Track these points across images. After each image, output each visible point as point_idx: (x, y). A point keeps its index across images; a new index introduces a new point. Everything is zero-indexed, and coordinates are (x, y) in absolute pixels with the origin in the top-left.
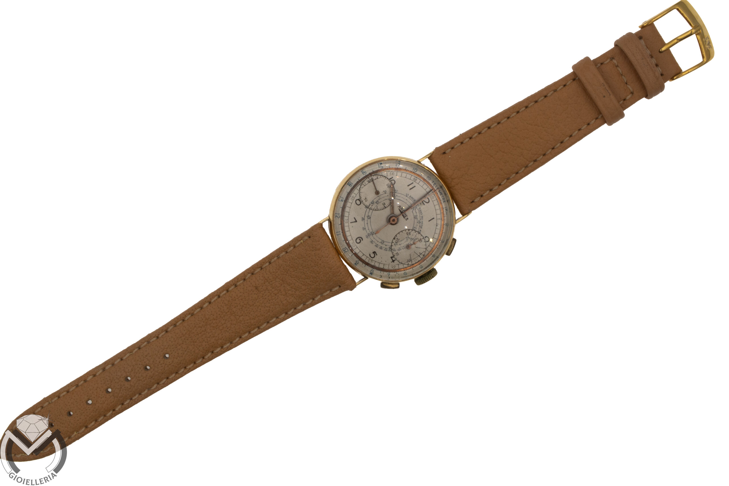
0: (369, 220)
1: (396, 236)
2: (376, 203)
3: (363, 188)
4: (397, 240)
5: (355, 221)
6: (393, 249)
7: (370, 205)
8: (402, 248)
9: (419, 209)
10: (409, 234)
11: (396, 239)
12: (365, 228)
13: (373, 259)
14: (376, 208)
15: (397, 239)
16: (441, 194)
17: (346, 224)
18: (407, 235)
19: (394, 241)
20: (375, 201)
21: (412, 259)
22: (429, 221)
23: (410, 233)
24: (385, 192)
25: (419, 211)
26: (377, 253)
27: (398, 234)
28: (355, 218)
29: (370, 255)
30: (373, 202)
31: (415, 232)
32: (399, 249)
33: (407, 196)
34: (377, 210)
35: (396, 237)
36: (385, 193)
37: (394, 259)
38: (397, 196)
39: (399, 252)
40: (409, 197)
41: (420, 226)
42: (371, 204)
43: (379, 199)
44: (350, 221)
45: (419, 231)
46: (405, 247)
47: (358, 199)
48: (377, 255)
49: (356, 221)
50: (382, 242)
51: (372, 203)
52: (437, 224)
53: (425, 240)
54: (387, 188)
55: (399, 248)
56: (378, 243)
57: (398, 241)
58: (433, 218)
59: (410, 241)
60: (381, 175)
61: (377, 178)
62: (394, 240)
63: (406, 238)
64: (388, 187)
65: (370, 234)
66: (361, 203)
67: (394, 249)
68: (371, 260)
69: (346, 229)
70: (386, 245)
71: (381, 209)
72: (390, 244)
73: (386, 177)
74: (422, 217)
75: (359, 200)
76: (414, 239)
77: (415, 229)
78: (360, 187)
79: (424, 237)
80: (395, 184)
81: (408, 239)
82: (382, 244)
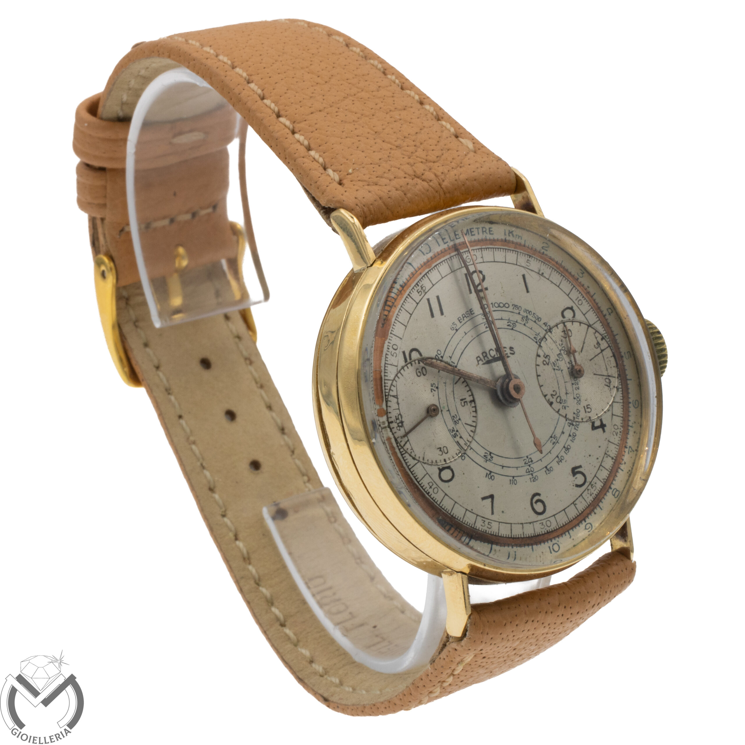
0: (496, 459)
1: (544, 396)
2: (456, 423)
3: (412, 449)
4: (555, 397)
5: (490, 500)
6: (575, 416)
7: (458, 443)
8: (575, 393)
9: (495, 309)
10: (547, 360)
11: (551, 400)
12: (513, 477)
13: (589, 479)
14: (469, 428)
15: (552, 395)
16: (471, 232)
17: (494, 529)
18: (548, 364)
19: (556, 406)
20: (451, 425)
21: (605, 373)
22: (528, 291)
23: (546, 356)
24: (435, 388)
25: (499, 309)
26: (578, 465)
27: (542, 388)
28: (484, 498)
29: (577, 486)
30: (453, 431)
31: (546, 340)
32: (576, 401)
33: (457, 330)
34: (475, 427)
35: (547, 397)
36: (437, 388)
37: (598, 424)
38: (451, 357)
39: (584, 403)
40: (459, 325)
41: (535, 322)
42: (458, 439)
43: (449, 410)
44: (487, 513)
45: (545, 328)
46: (573, 382)
47: (438, 471)
48: (580, 467)
49: (492, 497)
50: (554, 440)
51: (455, 436)
52: (539, 273)
53: (569, 321)
54: (425, 377)
55: (575, 398)
56: (555, 453)
57: (558, 395)
58: (524, 276)
59: (563, 361)
60: (392, 385)
61: (396, 397)
62: (553, 406)
63: (554, 369)
64: (424, 375)
65: (528, 467)
66: (449, 468)
67: (574, 413)
68: (590, 487)
69: (504, 531)
70: (563, 433)
71: (474, 414)
72: (562, 420)
73: (400, 372)
74: (515, 306)
75: (441, 470)
76: (560, 350)
77: (539, 338)
78: (410, 455)
79: (562, 319)
80: (421, 351)
81: (558, 365)
82: (559, 442)
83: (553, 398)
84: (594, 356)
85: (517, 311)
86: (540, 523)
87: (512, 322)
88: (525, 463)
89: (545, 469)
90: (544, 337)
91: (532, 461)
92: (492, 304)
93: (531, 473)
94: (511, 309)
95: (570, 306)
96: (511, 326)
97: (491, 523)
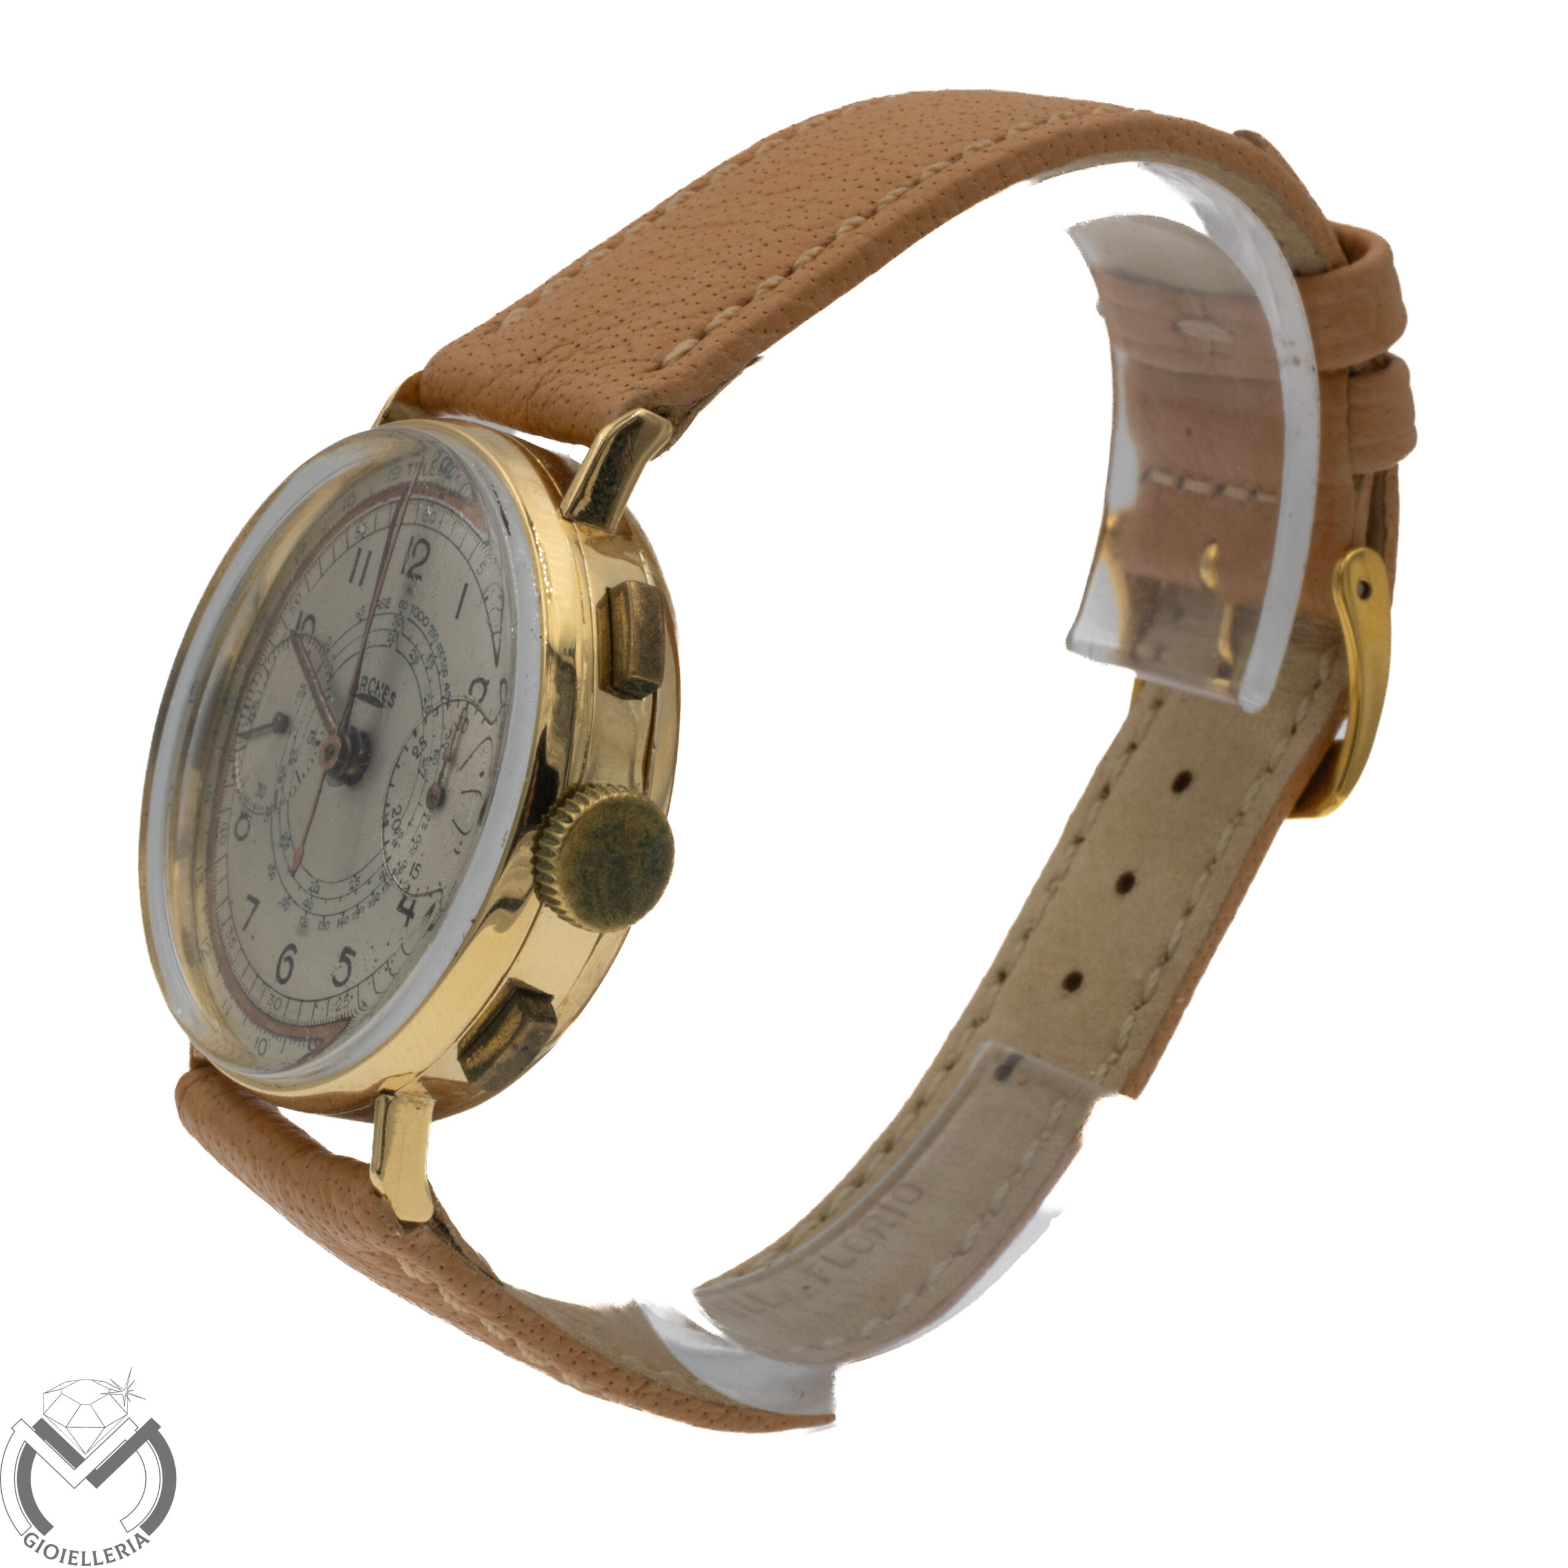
0: (289, 853)
1: (387, 805)
2: (290, 761)
4: (396, 817)
5: (253, 907)
6: (397, 868)
7: (277, 794)
8: (418, 832)
9: (412, 618)
10: (420, 749)
11: (389, 818)
12: (289, 897)
13: (349, 984)
15: (394, 810)
17: (233, 953)
18: (417, 757)
19: (388, 832)
20: (286, 761)
22: (457, 617)
23: (422, 742)
24: (302, 691)
25: (416, 621)
26: (353, 948)
27: (391, 788)
28: (249, 898)
29: (334, 980)
30: (283, 772)
31: (437, 714)
32: (412, 845)
35: (387, 810)
36: (305, 694)
37: (407, 904)
38: (335, 658)
39: (417, 859)
41: (439, 673)
42: (280, 787)
43: (296, 738)
44: (240, 924)
45: (444, 693)
46: (427, 812)
47: (240, 814)
48: (354, 954)
49: (256, 904)
50: (354, 885)
51: (280, 781)
52: (483, 594)
53: (473, 703)
55: (413, 840)
56: (342, 904)
57: (400, 816)
58: (466, 587)
62: (385, 829)
63: (419, 771)
67: (399, 864)
68: (343, 997)
69: (240, 968)
70: (369, 881)
72: (380, 860)
74: (433, 629)
75: (242, 816)
76: (442, 746)
77: (429, 703)
79: (467, 692)
81: (426, 768)
82: (358, 891)
83: (393, 817)
84: (469, 789)
85: (430, 639)
86: (271, 995)
87: (417, 654)
88: (310, 889)
89: (321, 919)
90: (437, 709)
91: (317, 892)
92: (413, 606)
93: (307, 909)
94: (426, 630)
95: (486, 679)
96: (412, 658)
97: (236, 941)
